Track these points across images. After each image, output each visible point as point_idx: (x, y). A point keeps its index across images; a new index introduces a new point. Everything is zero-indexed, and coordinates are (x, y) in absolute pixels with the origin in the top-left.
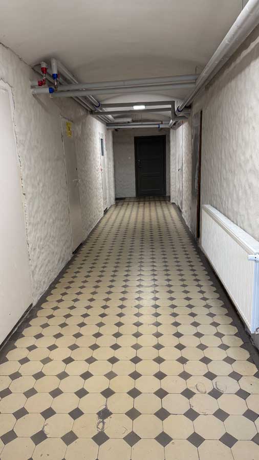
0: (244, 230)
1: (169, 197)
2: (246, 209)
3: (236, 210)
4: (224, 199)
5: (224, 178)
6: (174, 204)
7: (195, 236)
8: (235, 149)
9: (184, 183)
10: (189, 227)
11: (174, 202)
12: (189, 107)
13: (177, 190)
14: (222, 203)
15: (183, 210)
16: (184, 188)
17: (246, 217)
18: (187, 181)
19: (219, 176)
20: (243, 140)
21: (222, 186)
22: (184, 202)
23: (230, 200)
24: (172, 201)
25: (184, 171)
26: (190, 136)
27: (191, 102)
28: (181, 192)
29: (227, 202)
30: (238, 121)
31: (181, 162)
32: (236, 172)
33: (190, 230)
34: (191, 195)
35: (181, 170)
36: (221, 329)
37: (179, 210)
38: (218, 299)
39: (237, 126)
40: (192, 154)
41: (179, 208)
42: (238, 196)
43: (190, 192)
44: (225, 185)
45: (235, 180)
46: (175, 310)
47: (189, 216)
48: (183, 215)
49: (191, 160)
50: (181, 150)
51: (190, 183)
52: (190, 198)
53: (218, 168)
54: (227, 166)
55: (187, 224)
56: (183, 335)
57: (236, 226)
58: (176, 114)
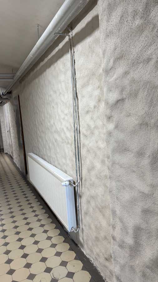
0: (56, 167)
1: (3, 149)
2: (56, 154)
3: (49, 155)
4: (41, 149)
5: (39, 136)
6: (6, 153)
7: (25, 173)
8: (43, 118)
9: (12, 139)
10: (20, 168)
11: (6, 152)
12: (10, 93)
13: (8, 144)
14: (40, 152)
15: (14, 157)
16: (13, 143)
17: (56, 159)
18: (14, 138)
19: (36, 135)
20: (48, 113)
21: (38, 141)
22: (14, 152)
23: (45, 149)
24: (5, 152)
25: (11, 132)
26: (13, 111)
27: (11, 90)
28: (11, 146)
29: (43, 151)
30: (43, 103)
31: (9, 126)
32: (46, 133)
33: (21, 170)
34: (18, 147)
35: (9, 131)
36: (50, 234)
37: (11, 157)
38: (45, 213)
39: (43, 106)
40: (16, 122)
41: (11, 156)
42: (49, 146)
43: (18, 145)
44: (40, 140)
45: (46, 138)
46: (18, 230)
47: (19, 160)
48: (14, 161)
49: (15, 125)
50: (8, 119)
51: (17, 139)
52: (18, 149)
53: (35, 130)
54: (40, 128)
55: (17, 166)
56: (26, 246)
57: (51, 165)
58: (2, 97)
